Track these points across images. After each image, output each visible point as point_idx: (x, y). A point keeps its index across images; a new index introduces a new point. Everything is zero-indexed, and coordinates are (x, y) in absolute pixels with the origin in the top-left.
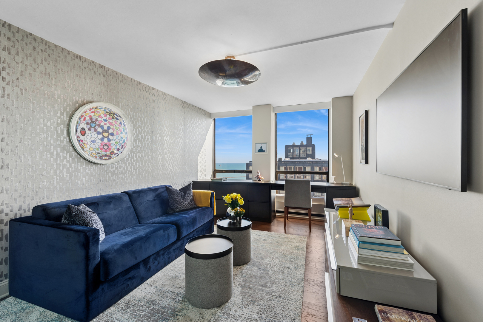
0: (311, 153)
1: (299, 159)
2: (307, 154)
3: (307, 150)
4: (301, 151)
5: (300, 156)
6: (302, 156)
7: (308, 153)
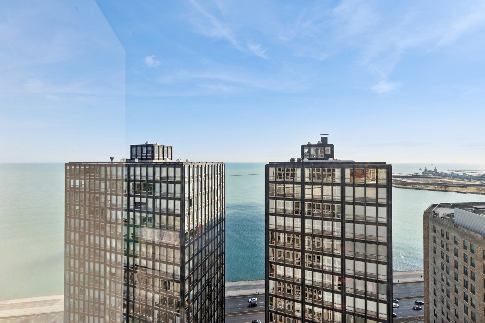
0: (329, 153)
1: (316, 159)
2: (325, 155)
3: (325, 150)
4: (319, 151)
5: (318, 156)
6: (320, 156)
7: (326, 153)
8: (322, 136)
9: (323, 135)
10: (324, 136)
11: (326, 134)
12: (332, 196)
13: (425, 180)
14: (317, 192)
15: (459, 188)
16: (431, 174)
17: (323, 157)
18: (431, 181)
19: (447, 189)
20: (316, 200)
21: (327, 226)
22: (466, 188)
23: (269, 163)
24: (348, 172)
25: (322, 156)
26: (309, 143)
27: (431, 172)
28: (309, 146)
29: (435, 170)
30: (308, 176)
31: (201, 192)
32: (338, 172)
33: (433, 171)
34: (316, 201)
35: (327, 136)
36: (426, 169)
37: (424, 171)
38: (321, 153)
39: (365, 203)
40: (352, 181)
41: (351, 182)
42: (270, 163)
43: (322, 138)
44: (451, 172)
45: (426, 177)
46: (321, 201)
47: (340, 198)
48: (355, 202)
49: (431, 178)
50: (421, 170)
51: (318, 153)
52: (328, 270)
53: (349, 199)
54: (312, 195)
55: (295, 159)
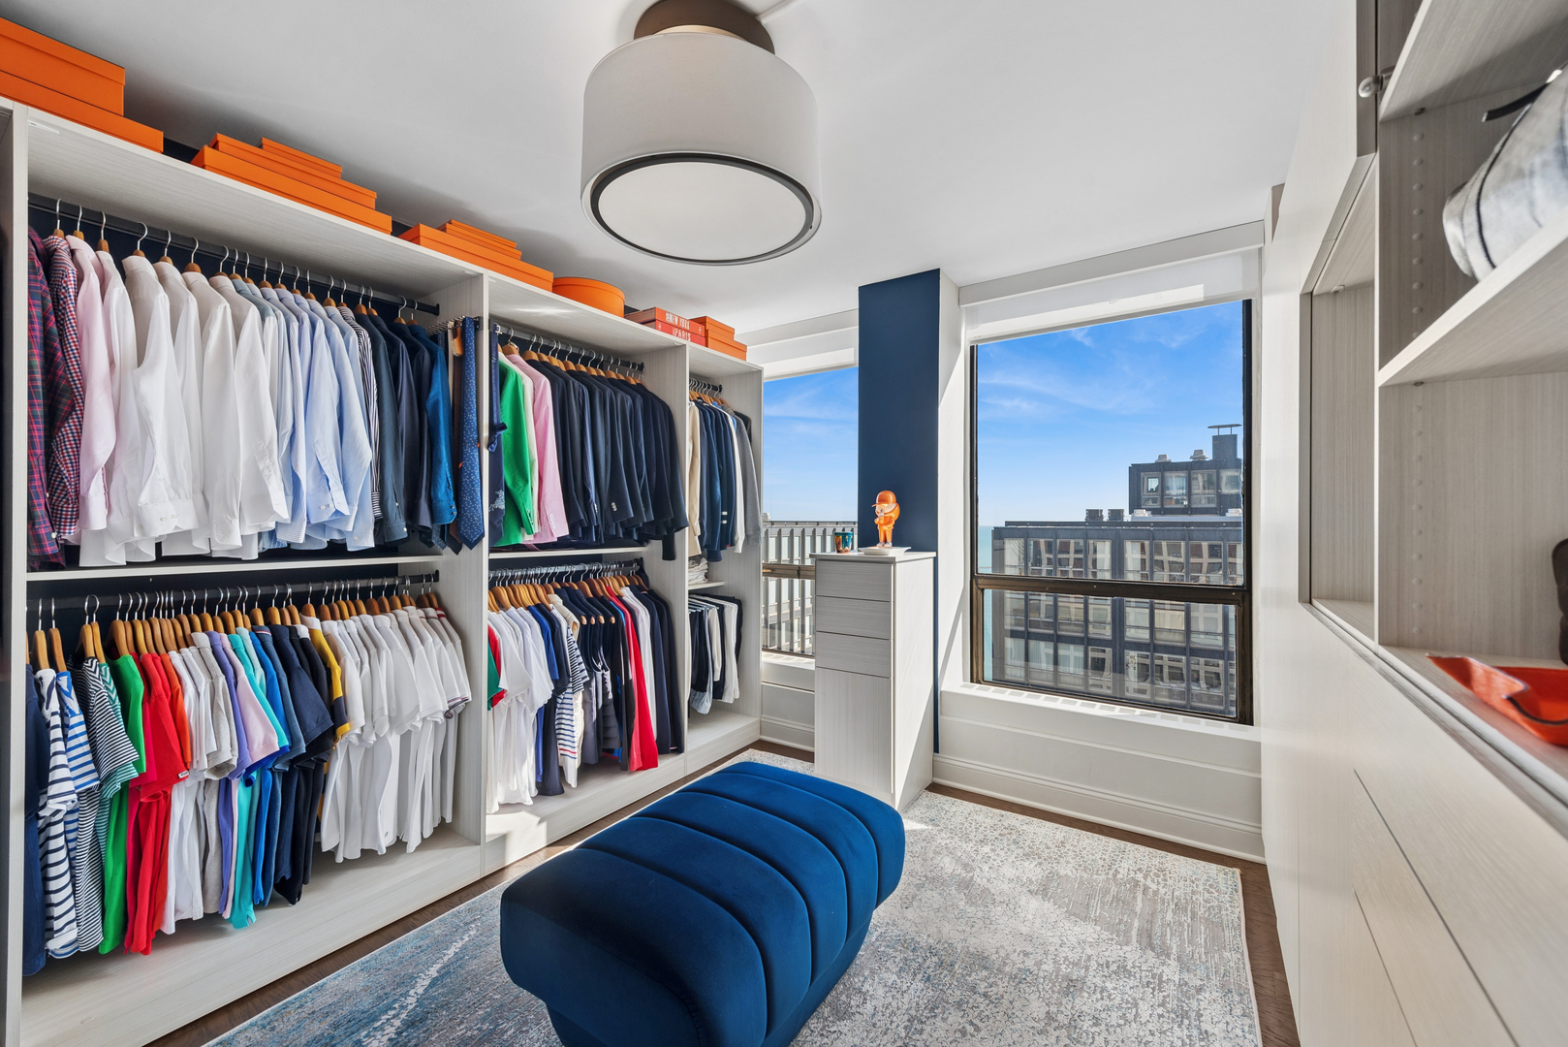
1: (1187, 513)
2: (1219, 497)
3: (1222, 478)
4: (1197, 484)
5: (1194, 501)
6: (1201, 502)
7: (1226, 490)
8: (1215, 432)
9: (1219, 427)
11: (1231, 426)
14: (1170, 620)
17: (1213, 505)
20: (1164, 646)
23: (1003, 525)
25: (1209, 500)
26: (1162, 456)
28: (1163, 467)
30: (1138, 567)
31: (799, 608)
34: (1164, 648)
38: (1207, 491)
42: (1007, 523)
43: (1215, 438)
46: (1181, 651)
51: (1195, 491)
54: (1152, 628)
55: (1101, 511)
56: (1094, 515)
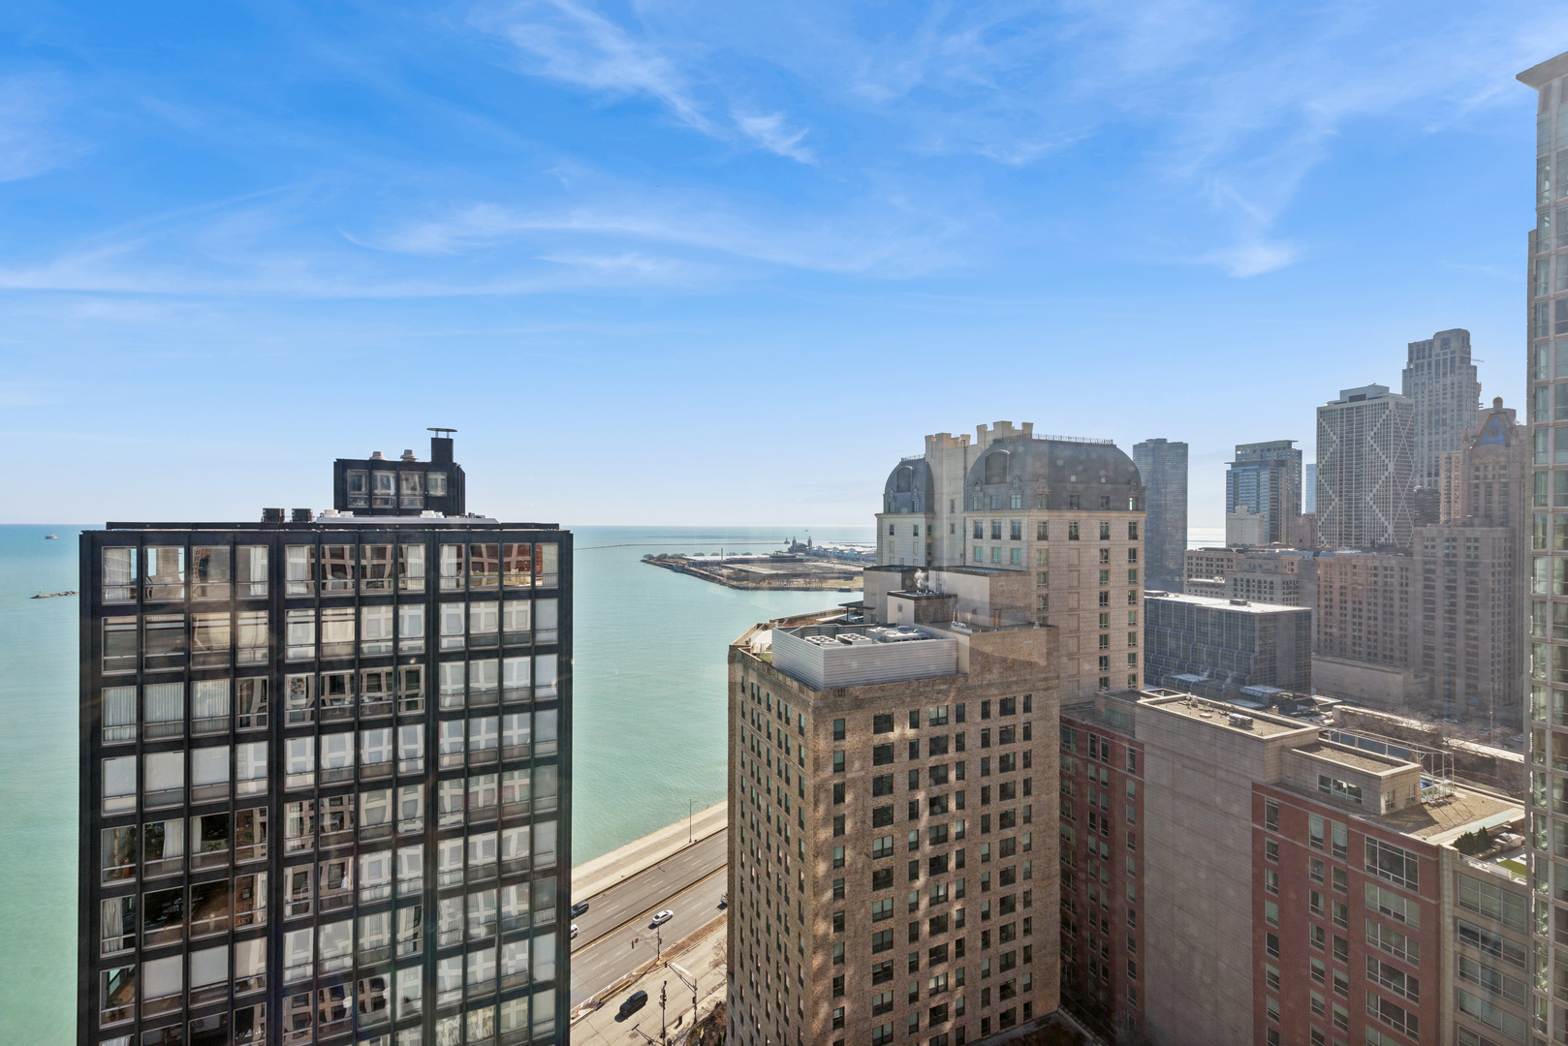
0: (444, 493)
1: (395, 514)
2: (425, 498)
3: (429, 481)
4: (406, 485)
5: (400, 502)
6: (406, 502)
7: (432, 492)
8: (433, 434)
9: (438, 430)
10: (442, 435)
11: (448, 430)
12: (396, 639)
13: (791, 565)
14: (338, 631)
15: (842, 581)
16: (802, 551)
17: (421, 507)
18: (800, 569)
19: (824, 585)
20: (331, 662)
21: (377, 746)
22: (851, 579)
24: (448, 557)
26: (377, 454)
27: (802, 548)
28: (371, 465)
29: (810, 542)
32: (416, 558)
33: (804, 546)
34: (332, 665)
35: (451, 435)
36: (794, 542)
37: (791, 545)
38: (411, 493)
39: (501, 648)
40: (462, 581)
41: (458, 586)
42: (110, 525)
43: (434, 441)
44: (832, 546)
45: (793, 560)
46: (349, 664)
47: (422, 643)
48: (471, 648)
49: (801, 560)
50: (787, 543)
51: (404, 491)
52: (371, 900)
53: (451, 638)
55: (283, 510)
56: (273, 515)
